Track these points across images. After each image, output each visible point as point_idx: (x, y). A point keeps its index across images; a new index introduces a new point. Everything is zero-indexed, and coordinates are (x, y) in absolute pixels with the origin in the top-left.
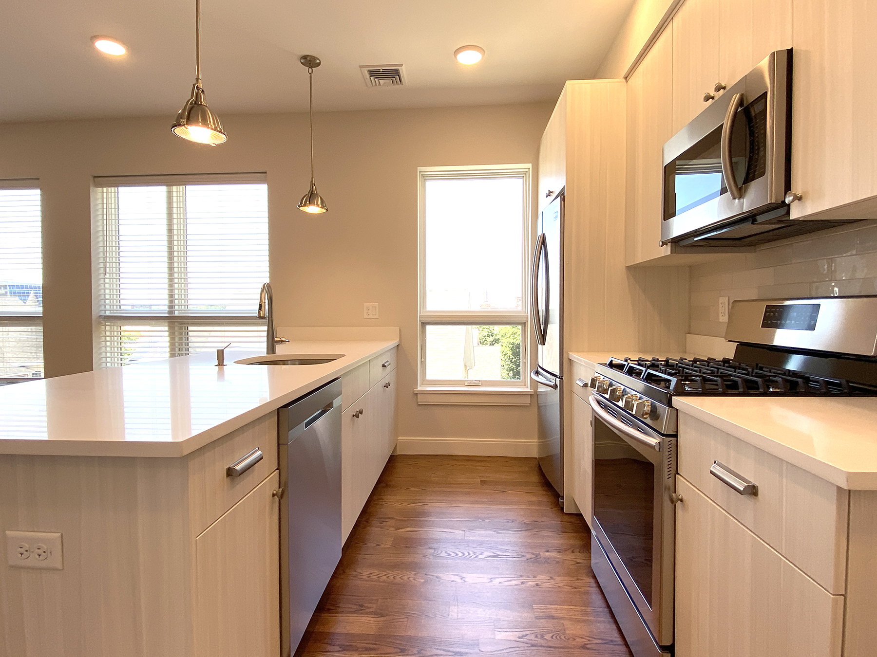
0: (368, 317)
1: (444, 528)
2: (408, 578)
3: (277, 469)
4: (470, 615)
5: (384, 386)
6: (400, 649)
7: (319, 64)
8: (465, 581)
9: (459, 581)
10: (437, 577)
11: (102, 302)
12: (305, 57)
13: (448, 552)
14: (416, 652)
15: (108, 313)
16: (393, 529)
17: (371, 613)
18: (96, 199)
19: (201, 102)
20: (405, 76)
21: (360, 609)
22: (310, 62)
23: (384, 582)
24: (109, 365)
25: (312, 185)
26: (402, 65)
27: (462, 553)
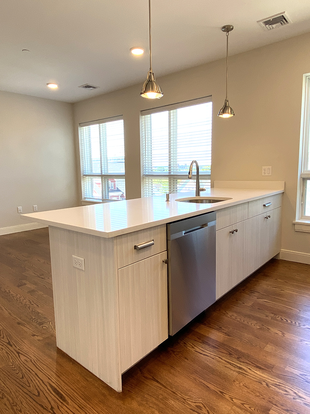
0: (264, 175)
1: (287, 305)
2: (251, 324)
3: (166, 251)
4: (277, 352)
5: (265, 218)
6: (229, 353)
7: (233, 29)
8: (284, 336)
9: (281, 335)
10: (268, 328)
11: (145, 168)
12: (224, 27)
13: (283, 319)
14: (237, 358)
15: (147, 173)
16: (256, 298)
17: (223, 332)
18: (142, 121)
19: (152, 79)
20: (289, 18)
21: (220, 329)
22: (227, 29)
23: (238, 321)
24: (147, 196)
25: (227, 101)
26: (284, 12)
27: (291, 321)
